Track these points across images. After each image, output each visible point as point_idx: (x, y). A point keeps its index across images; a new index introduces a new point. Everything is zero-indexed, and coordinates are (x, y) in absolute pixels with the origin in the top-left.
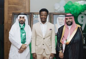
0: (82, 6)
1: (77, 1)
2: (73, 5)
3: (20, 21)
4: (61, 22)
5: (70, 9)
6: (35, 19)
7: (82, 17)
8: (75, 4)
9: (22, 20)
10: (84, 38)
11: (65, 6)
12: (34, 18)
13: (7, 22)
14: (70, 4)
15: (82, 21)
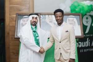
0: (88, 6)
1: (83, 1)
2: (79, 5)
3: (33, 22)
4: (71, 23)
5: (77, 10)
6: (43, 20)
7: (87, 18)
8: (81, 4)
9: (35, 20)
10: (89, 40)
11: (71, 6)
12: (41, 19)
13: (9, 24)
14: (76, 4)
15: (87, 22)
